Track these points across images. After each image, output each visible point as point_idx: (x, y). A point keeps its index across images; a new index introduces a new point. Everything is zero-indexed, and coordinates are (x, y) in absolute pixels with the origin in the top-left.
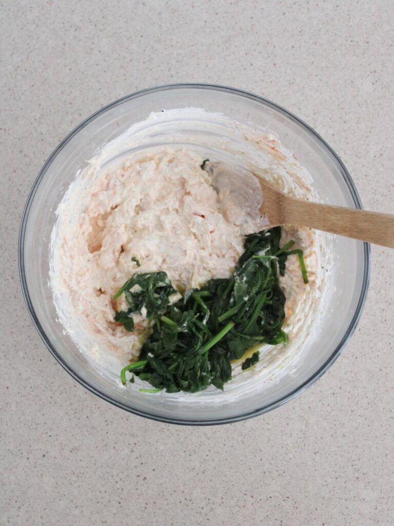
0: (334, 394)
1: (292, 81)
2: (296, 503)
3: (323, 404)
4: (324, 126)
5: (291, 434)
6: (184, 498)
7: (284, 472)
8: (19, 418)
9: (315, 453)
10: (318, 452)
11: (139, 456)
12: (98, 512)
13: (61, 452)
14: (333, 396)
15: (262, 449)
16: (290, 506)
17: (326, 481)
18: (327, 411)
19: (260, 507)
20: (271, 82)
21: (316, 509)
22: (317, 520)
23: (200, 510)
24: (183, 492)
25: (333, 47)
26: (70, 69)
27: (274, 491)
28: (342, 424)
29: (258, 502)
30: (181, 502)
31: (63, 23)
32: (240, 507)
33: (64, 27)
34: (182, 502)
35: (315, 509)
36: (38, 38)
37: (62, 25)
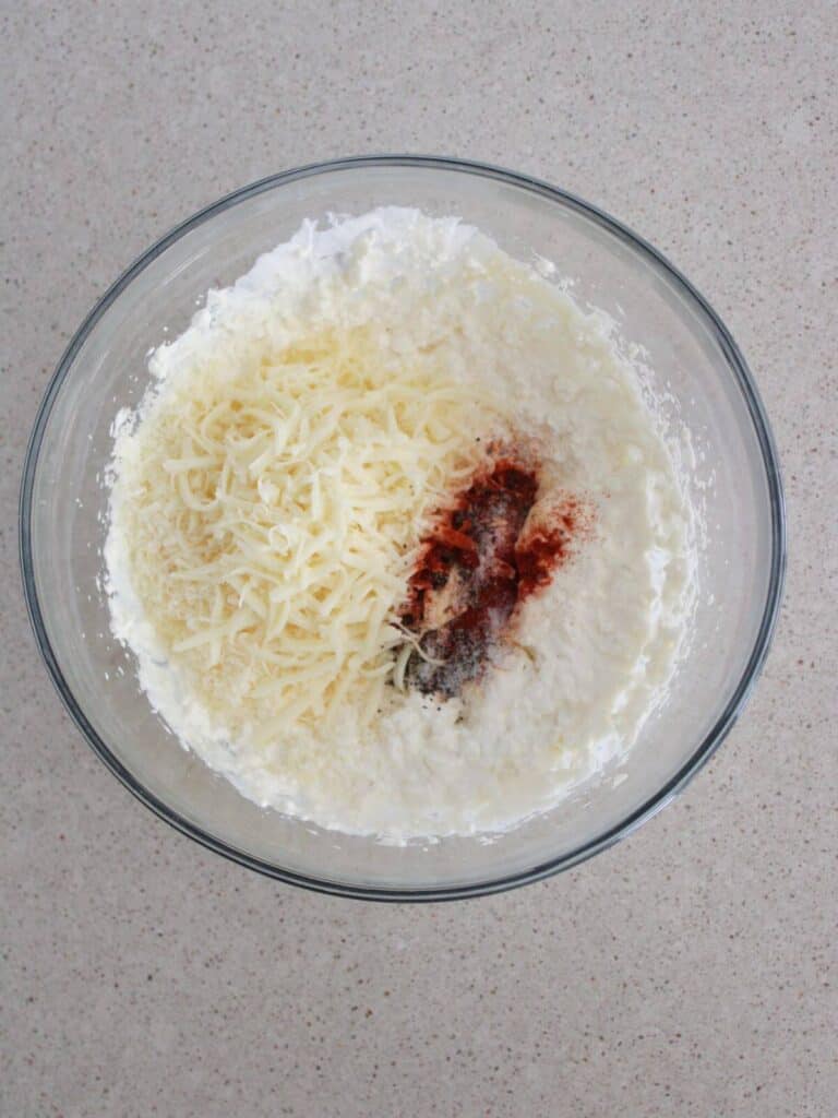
0: (765, 807)
1: (633, 130)
2: (696, 1045)
3: (743, 831)
4: (709, 225)
5: (677, 899)
6: (455, 1051)
7: (667, 982)
8: (92, 901)
9: (732, 937)
10: (737, 934)
11: (352, 966)
12: (273, 1091)
13: (185, 968)
14: (762, 812)
15: (615, 935)
16: (684, 1054)
17: (758, 996)
18: (754, 846)
19: (619, 1060)
20: (587, 136)
21: (741, 1057)
22: (743, 1080)
23: (492, 1073)
24: (453, 1037)
25: (717, 49)
26: (148, 140)
27: (648, 1024)
28: (787, 871)
29: (615, 1049)
30: (448, 1059)
31: (126, 41)
32: (577, 1063)
33: (128, 48)
34: (452, 1059)
35: (737, 1058)
36: (72, 77)
37: (123, 45)
